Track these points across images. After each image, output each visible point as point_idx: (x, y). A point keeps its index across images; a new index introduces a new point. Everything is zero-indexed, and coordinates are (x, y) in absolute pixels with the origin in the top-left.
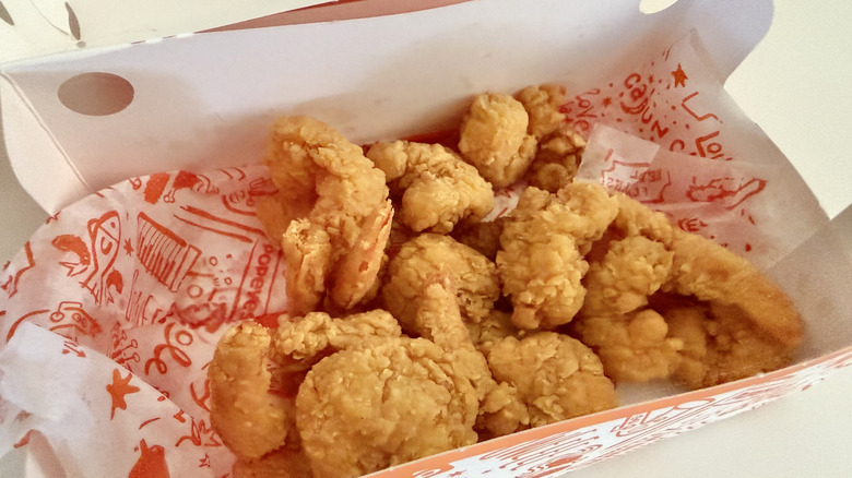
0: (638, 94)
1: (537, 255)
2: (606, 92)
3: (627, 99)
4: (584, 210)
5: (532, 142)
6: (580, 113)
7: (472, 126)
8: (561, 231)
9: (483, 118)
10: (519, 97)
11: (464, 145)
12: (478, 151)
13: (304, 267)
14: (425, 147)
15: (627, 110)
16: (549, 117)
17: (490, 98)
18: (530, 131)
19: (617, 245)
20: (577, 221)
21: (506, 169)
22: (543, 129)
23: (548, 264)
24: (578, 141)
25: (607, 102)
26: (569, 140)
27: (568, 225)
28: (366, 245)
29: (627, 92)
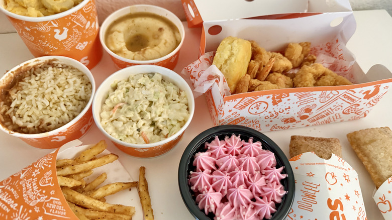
0: (329, 47)
1: (303, 77)
2: (321, 47)
3: (327, 49)
4: (316, 68)
5: (303, 56)
6: (315, 51)
7: (289, 50)
8: (310, 72)
9: (291, 47)
10: (300, 44)
11: (286, 54)
12: (290, 56)
13: (254, 70)
14: (276, 53)
15: (327, 51)
16: (307, 50)
17: (293, 44)
18: (302, 52)
19: (323, 77)
20: (314, 71)
21: (296, 61)
22: (305, 53)
23: (306, 78)
24: (315, 57)
25: (321, 49)
26: (312, 57)
27: (312, 71)
28: (269, 66)
29: (327, 47)
